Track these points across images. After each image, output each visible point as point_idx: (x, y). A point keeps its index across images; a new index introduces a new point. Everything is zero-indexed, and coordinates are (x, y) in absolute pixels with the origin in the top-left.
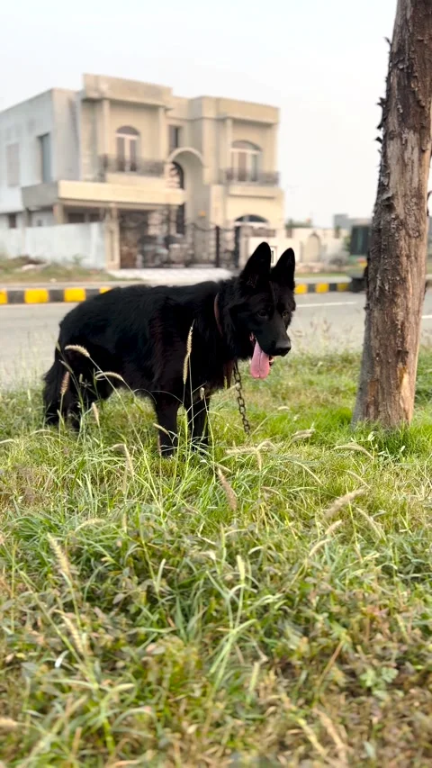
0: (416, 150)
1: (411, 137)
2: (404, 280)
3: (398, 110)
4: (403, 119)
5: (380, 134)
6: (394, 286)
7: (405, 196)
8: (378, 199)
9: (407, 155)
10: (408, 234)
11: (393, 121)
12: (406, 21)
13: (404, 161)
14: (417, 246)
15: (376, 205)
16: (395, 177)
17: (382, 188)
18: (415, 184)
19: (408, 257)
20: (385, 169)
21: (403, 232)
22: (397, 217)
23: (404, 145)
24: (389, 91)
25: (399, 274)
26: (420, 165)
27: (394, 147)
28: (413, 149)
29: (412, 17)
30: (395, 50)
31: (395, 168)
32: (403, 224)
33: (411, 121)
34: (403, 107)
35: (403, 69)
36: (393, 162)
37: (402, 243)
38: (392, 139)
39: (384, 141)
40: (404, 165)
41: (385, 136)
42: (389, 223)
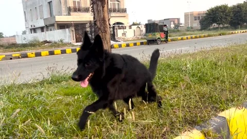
1: (100, 3)
7: (99, 21)
9: (99, 9)
10: (102, 32)
14: (105, 35)
16: (96, 15)
18: (102, 17)
19: (103, 38)
21: (100, 31)
22: (98, 27)
23: (98, 6)
26: (103, 11)
27: (95, 7)
28: (100, 7)
31: (96, 13)
32: (100, 29)
36: (95, 11)
38: (95, 4)
40: (98, 12)
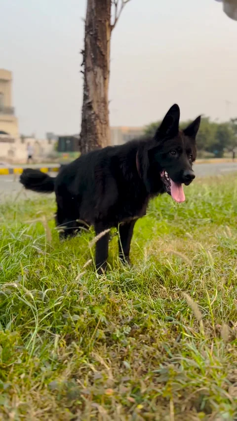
0: (102, 78)
1: (99, 70)
3: (91, 56)
4: (94, 61)
5: (82, 68)
7: (97, 102)
8: (84, 103)
9: (97, 80)
10: (100, 122)
11: (89, 61)
12: (92, 10)
13: (95, 83)
14: (105, 129)
15: (83, 107)
16: (92, 91)
17: (86, 97)
18: (103, 96)
19: (102, 134)
20: (86, 87)
21: (98, 121)
22: (94, 113)
23: (96, 75)
24: (86, 46)
25: (97, 144)
26: (104, 85)
27: (90, 76)
28: (100, 77)
29: (96, 8)
30: (87, 25)
31: (91, 87)
32: (98, 117)
33: (98, 62)
34: (94, 55)
35: (92, 35)
36: (90, 84)
37: (98, 127)
38: (89, 71)
39: (85, 73)
40: (96, 85)
41: (85, 70)
42: (90, 116)
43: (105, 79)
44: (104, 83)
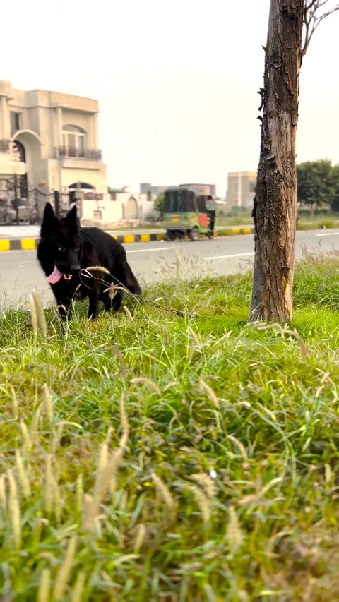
0: (289, 126)
1: (285, 116)
2: (284, 217)
3: (275, 97)
4: (279, 103)
5: (261, 114)
6: (278, 221)
7: (282, 157)
8: (261, 159)
9: (283, 128)
10: (286, 184)
11: (272, 105)
12: (278, 35)
13: (281, 132)
14: (292, 193)
15: (260, 164)
16: (275, 144)
17: (265, 152)
18: (289, 150)
19: (287, 201)
20: (266, 138)
21: (283, 183)
22: (279, 172)
23: (281, 121)
24: (267, 83)
25: (281, 214)
26: (292, 135)
27: (273, 123)
28: (287, 125)
29: (282, 32)
30: (270, 54)
31: (274, 138)
32: (282, 177)
33: (285, 105)
34: (279, 95)
35: (277, 68)
36: (273, 134)
37: (282, 191)
38: (272, 117)
39: (265, 120)
40: (281, 136)
41: (264, 116)
42: (273, 177)
43: (293, 126)
44: (292, 132)
